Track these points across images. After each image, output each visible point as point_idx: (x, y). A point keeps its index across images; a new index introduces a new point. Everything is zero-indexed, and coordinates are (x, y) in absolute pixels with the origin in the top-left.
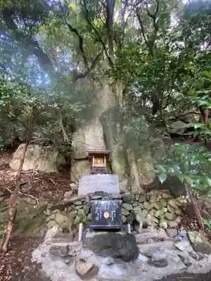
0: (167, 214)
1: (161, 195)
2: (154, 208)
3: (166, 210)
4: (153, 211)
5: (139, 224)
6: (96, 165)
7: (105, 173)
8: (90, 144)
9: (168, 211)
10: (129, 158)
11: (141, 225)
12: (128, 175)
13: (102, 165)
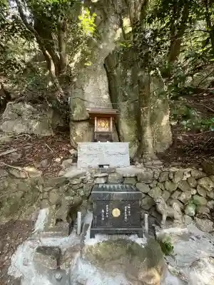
0: (196, 198)
1: (190, 173)
2: (178, 189)
3: (194, 192)
4: (177, 193)
5: (161, 215)
6: (100, 130)
7: (111, 141)
8: (90, 100)
9: (197, 194)
10: (143, 120)
11: (164, 217)
12: (140, 141)
13: (107, 130)
